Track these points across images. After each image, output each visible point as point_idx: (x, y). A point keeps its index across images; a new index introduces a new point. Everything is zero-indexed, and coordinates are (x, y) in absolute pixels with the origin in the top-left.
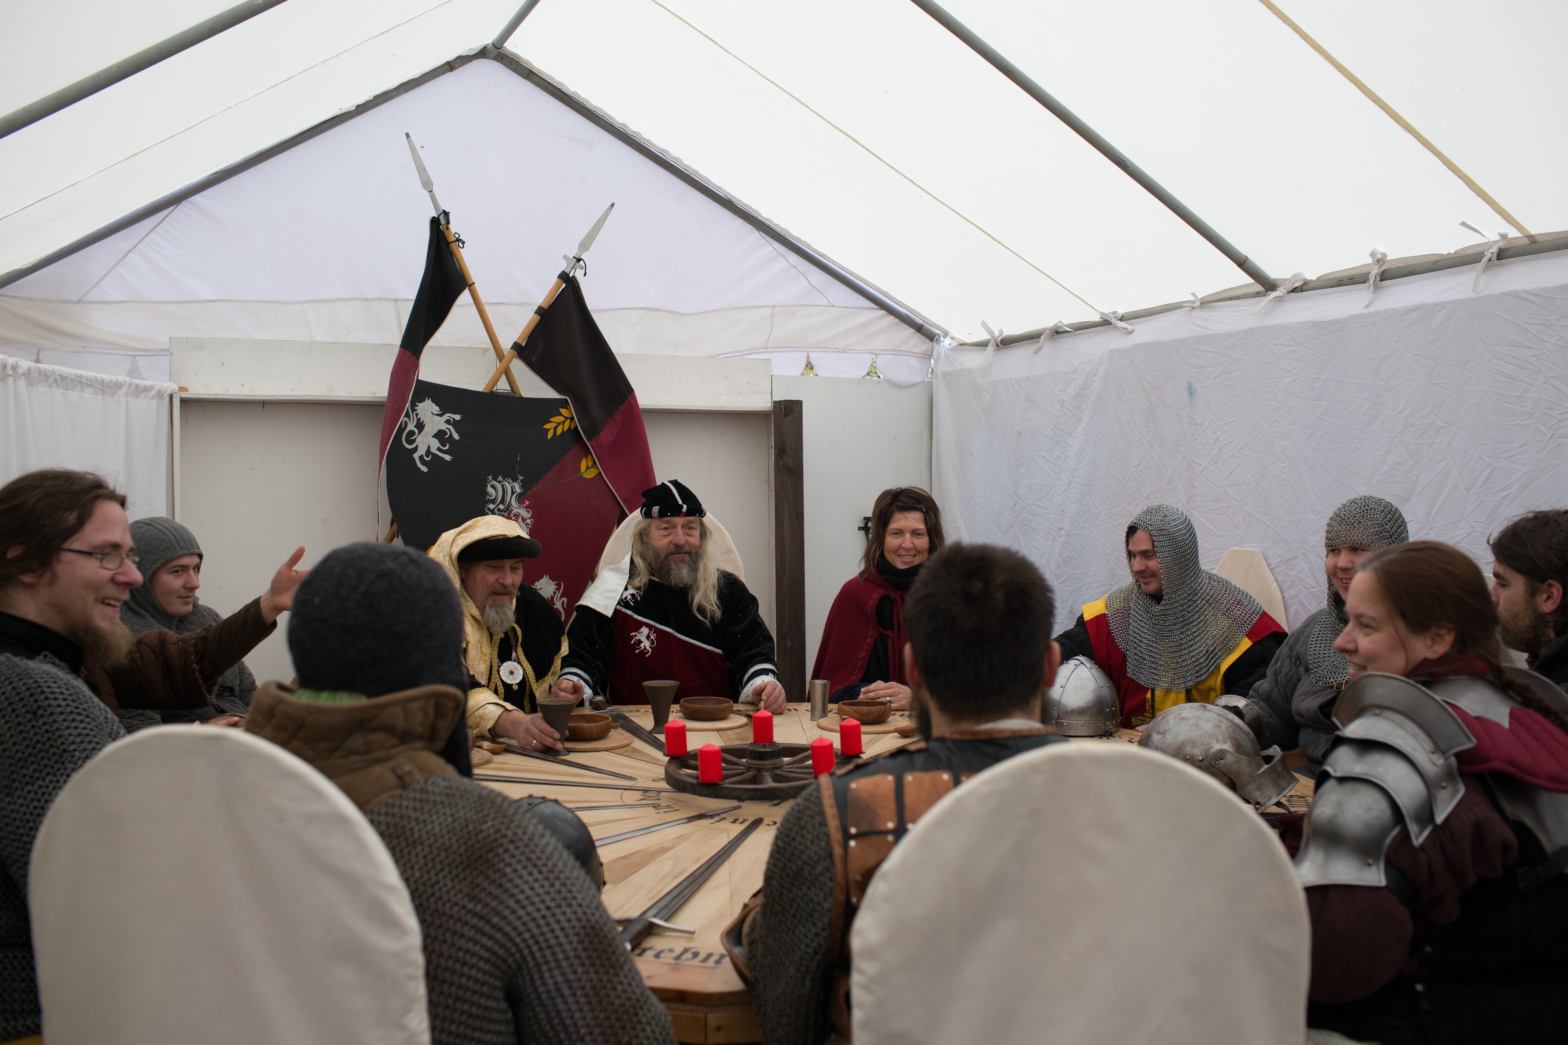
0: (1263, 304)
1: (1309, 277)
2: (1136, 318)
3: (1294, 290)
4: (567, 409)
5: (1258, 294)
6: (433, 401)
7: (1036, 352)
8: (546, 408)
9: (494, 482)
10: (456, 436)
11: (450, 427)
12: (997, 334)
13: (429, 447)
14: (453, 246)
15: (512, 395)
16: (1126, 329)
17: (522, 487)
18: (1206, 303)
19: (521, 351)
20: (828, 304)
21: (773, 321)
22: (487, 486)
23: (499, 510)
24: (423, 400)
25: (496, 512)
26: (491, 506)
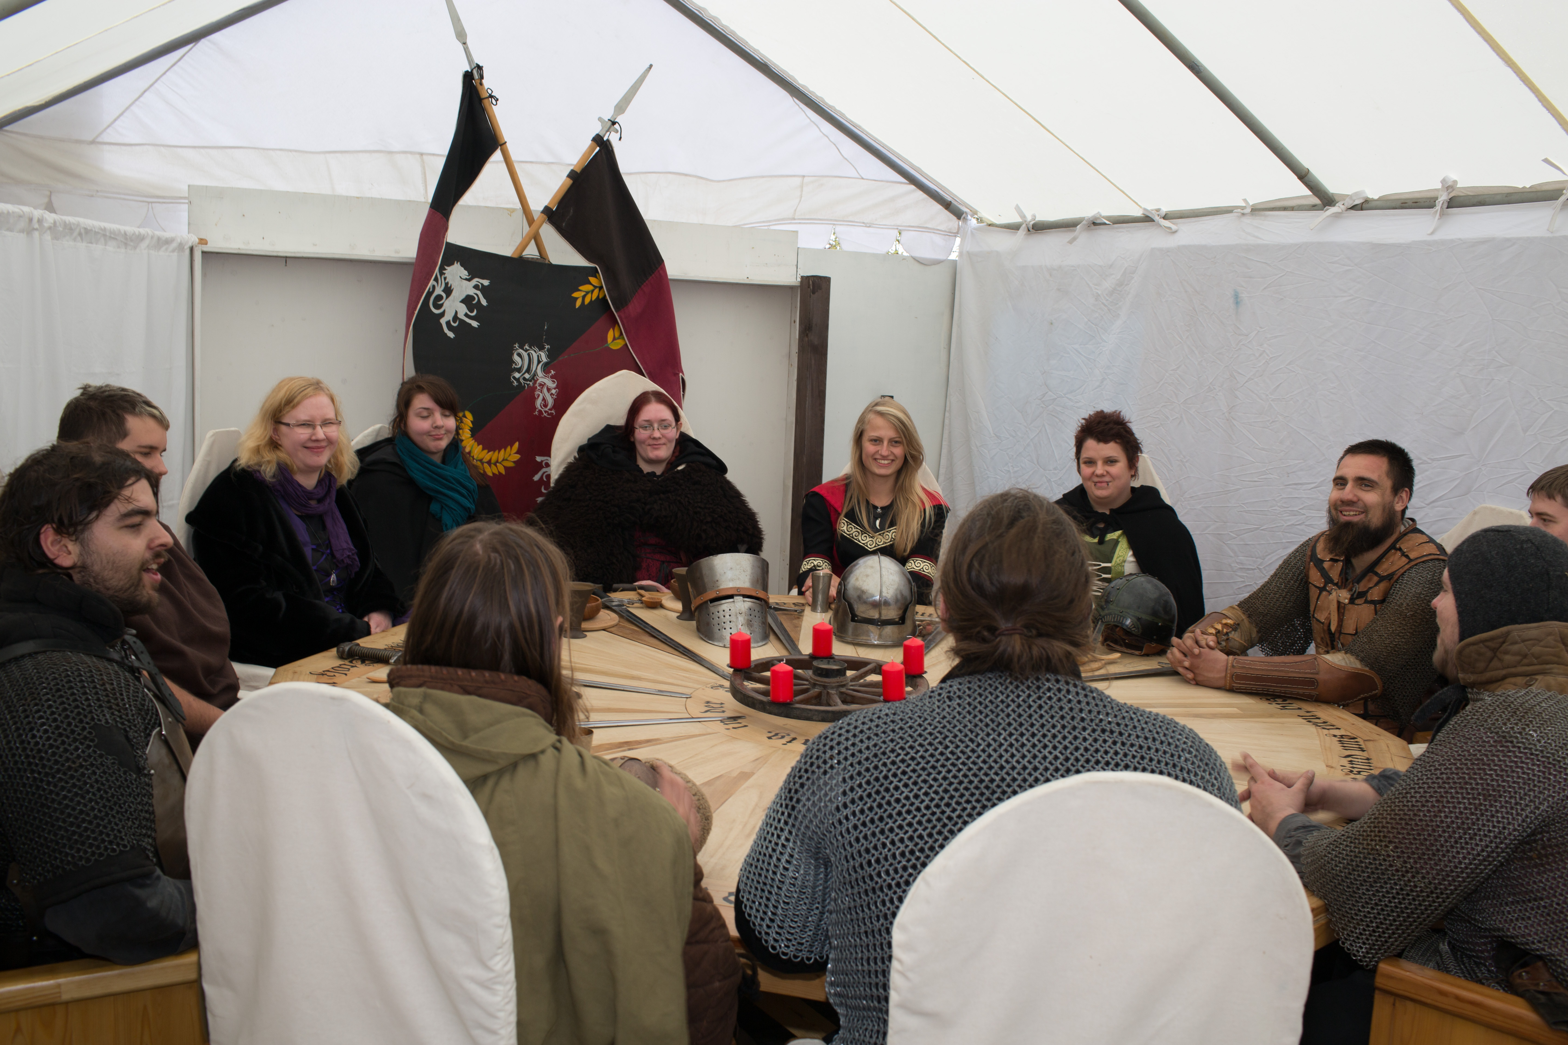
0: (1320, 219)
1: (1370, 196)
2: (1181, 218)
3: (1354, 208)
4: (596, 277)
5: (1314, 207)
6: (462, 265)
7: (1070, 242)
8: (575, 275)
9: (521, 351)
10: (484, 302)
11: (479, 293)
12: (1029, 218)
13: (456, 312)
14: (486, 103)
15: (541, 261)
16: (1170, 228)
17: (548, 356)
18: (1257, 210)
19: (551, 215)
20: (858, 176)
21: (802, 191)
22: (513, 354)
23: (525, 379)
24: (452, 264)
25: (522, 381)
26: (517, 375)
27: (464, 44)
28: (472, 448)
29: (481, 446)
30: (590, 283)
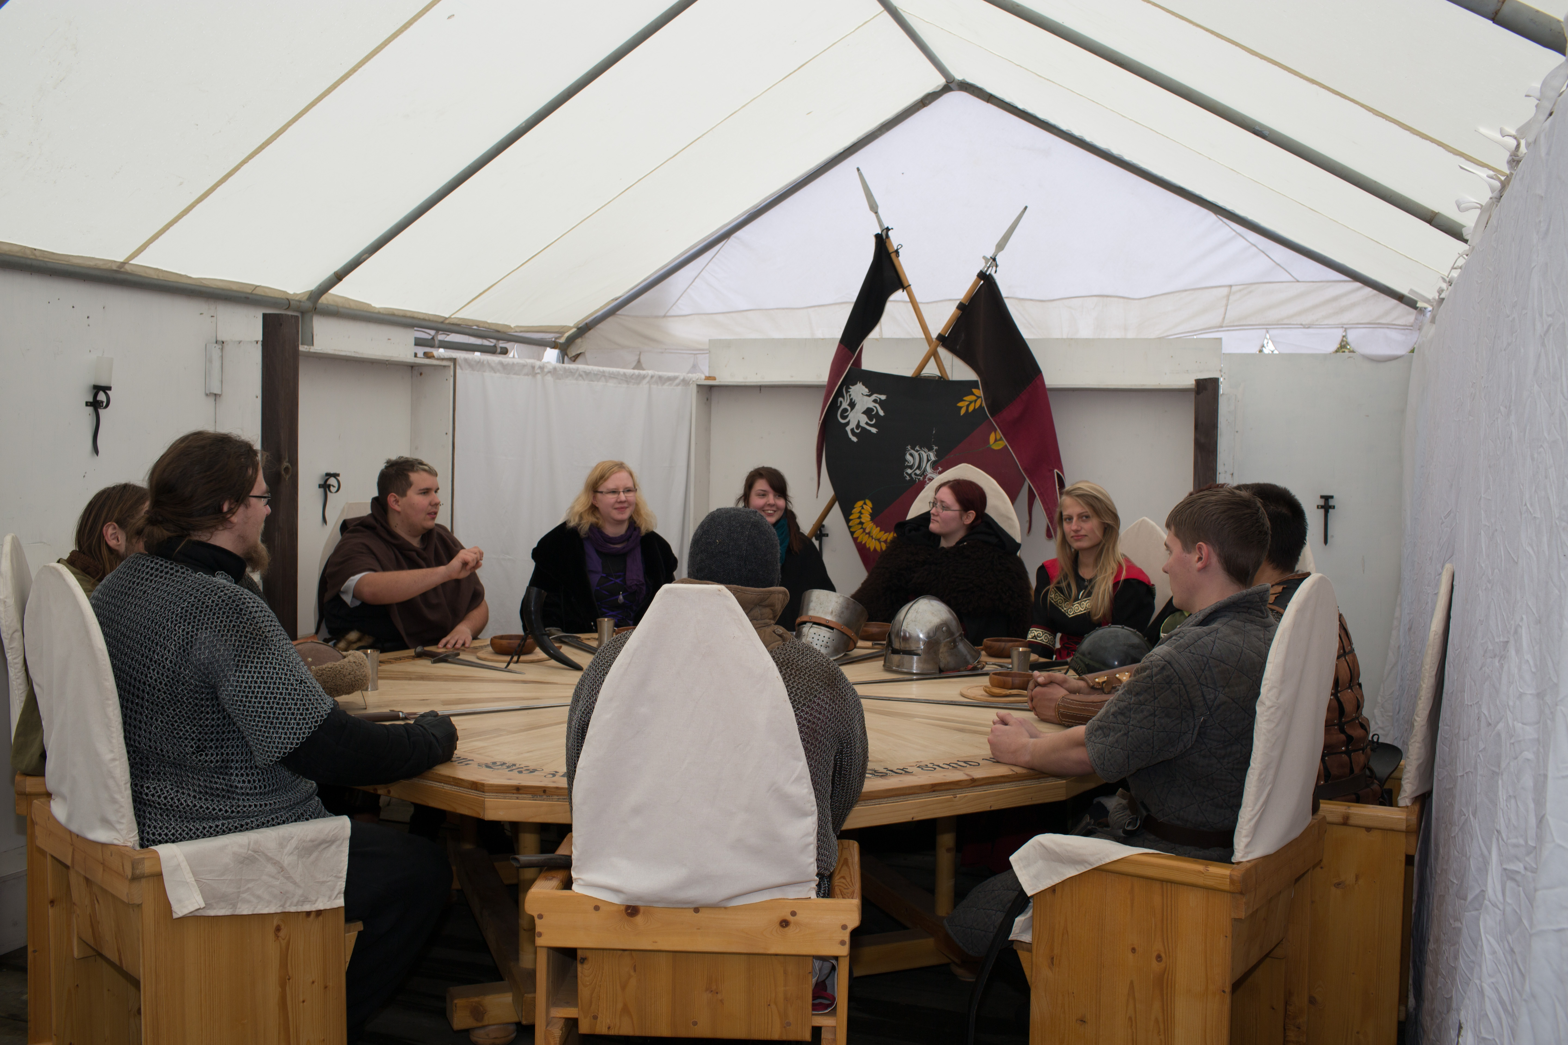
4: (978, 389)
6: (863, 384)
8: (960, 388)
9: (912, 451)
10: (881, 413)
11: (877, 405)
13: (859, 422)
14: (893, 256)
15: (941, 378)
17: (936, 456)
19: (942, 340)
20: (1292, 279)
21: (1228, 300)
22: (905, 454)
23: (916, 474)
24: (854, 384)
25: (913, 476)
26: (909, 471)
27: (876, 213)
28: (871, 529)
29: (878, 529)
30: (973, 394)
